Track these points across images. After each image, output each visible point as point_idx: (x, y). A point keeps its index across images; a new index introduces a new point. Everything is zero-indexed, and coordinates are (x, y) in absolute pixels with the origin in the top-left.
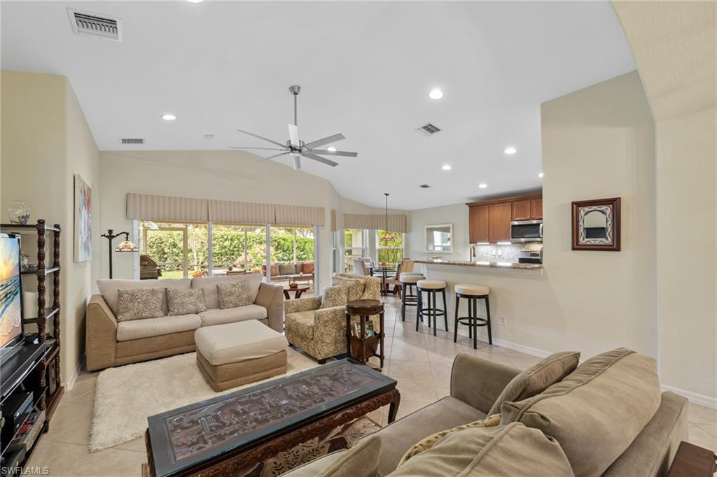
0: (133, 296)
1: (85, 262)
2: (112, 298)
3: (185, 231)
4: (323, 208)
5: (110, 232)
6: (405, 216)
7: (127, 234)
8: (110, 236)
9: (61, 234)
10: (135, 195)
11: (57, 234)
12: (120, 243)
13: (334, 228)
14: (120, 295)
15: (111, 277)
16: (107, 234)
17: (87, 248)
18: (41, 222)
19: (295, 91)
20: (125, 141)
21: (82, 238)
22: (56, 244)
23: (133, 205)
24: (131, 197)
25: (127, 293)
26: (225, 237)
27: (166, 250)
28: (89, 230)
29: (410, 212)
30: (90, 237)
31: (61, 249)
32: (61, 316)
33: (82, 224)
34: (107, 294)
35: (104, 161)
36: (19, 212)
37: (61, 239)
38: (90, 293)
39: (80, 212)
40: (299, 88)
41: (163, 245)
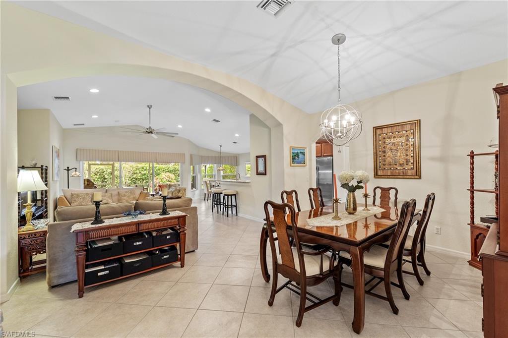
0: (78, 196)
1: (57, 181)
2: (69, 197)
3: (113, 165)
4: (184, 154)
5: (68, 168)
6: (237, 157)
7: (76, 169)
8: (68, 170)
9: (48, 170)
10: (81, 149)
11: (46, 170)
12: (72, 173)
13: (191, 164)
14: (72, 195)
15: (68, 188)
16: (67, 169)
17: (58, 175)
18: (42, 166)
19: (150, 107)
20: (75, 125)
21: (56, 171)
22: (46, 174)
23: (80, 154)
24: (79, 151)
25: (75, 194)
26: (145, 168)
27: (106, 177)
28: (58, 167)
29: (239, 154)
30: (59, 170)
31: (48, 175)
32: (48, 201)
33: (56, 165)
34: (66, 195)
35: (65, 134)
36: (34, 162)
37: (48, 171)
38: (59, 194)
39: (55, 160)
40: (151, 106)
41: (104, 174)
